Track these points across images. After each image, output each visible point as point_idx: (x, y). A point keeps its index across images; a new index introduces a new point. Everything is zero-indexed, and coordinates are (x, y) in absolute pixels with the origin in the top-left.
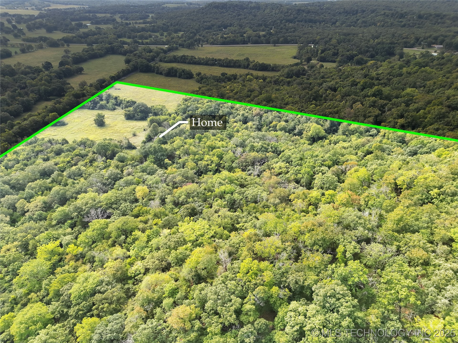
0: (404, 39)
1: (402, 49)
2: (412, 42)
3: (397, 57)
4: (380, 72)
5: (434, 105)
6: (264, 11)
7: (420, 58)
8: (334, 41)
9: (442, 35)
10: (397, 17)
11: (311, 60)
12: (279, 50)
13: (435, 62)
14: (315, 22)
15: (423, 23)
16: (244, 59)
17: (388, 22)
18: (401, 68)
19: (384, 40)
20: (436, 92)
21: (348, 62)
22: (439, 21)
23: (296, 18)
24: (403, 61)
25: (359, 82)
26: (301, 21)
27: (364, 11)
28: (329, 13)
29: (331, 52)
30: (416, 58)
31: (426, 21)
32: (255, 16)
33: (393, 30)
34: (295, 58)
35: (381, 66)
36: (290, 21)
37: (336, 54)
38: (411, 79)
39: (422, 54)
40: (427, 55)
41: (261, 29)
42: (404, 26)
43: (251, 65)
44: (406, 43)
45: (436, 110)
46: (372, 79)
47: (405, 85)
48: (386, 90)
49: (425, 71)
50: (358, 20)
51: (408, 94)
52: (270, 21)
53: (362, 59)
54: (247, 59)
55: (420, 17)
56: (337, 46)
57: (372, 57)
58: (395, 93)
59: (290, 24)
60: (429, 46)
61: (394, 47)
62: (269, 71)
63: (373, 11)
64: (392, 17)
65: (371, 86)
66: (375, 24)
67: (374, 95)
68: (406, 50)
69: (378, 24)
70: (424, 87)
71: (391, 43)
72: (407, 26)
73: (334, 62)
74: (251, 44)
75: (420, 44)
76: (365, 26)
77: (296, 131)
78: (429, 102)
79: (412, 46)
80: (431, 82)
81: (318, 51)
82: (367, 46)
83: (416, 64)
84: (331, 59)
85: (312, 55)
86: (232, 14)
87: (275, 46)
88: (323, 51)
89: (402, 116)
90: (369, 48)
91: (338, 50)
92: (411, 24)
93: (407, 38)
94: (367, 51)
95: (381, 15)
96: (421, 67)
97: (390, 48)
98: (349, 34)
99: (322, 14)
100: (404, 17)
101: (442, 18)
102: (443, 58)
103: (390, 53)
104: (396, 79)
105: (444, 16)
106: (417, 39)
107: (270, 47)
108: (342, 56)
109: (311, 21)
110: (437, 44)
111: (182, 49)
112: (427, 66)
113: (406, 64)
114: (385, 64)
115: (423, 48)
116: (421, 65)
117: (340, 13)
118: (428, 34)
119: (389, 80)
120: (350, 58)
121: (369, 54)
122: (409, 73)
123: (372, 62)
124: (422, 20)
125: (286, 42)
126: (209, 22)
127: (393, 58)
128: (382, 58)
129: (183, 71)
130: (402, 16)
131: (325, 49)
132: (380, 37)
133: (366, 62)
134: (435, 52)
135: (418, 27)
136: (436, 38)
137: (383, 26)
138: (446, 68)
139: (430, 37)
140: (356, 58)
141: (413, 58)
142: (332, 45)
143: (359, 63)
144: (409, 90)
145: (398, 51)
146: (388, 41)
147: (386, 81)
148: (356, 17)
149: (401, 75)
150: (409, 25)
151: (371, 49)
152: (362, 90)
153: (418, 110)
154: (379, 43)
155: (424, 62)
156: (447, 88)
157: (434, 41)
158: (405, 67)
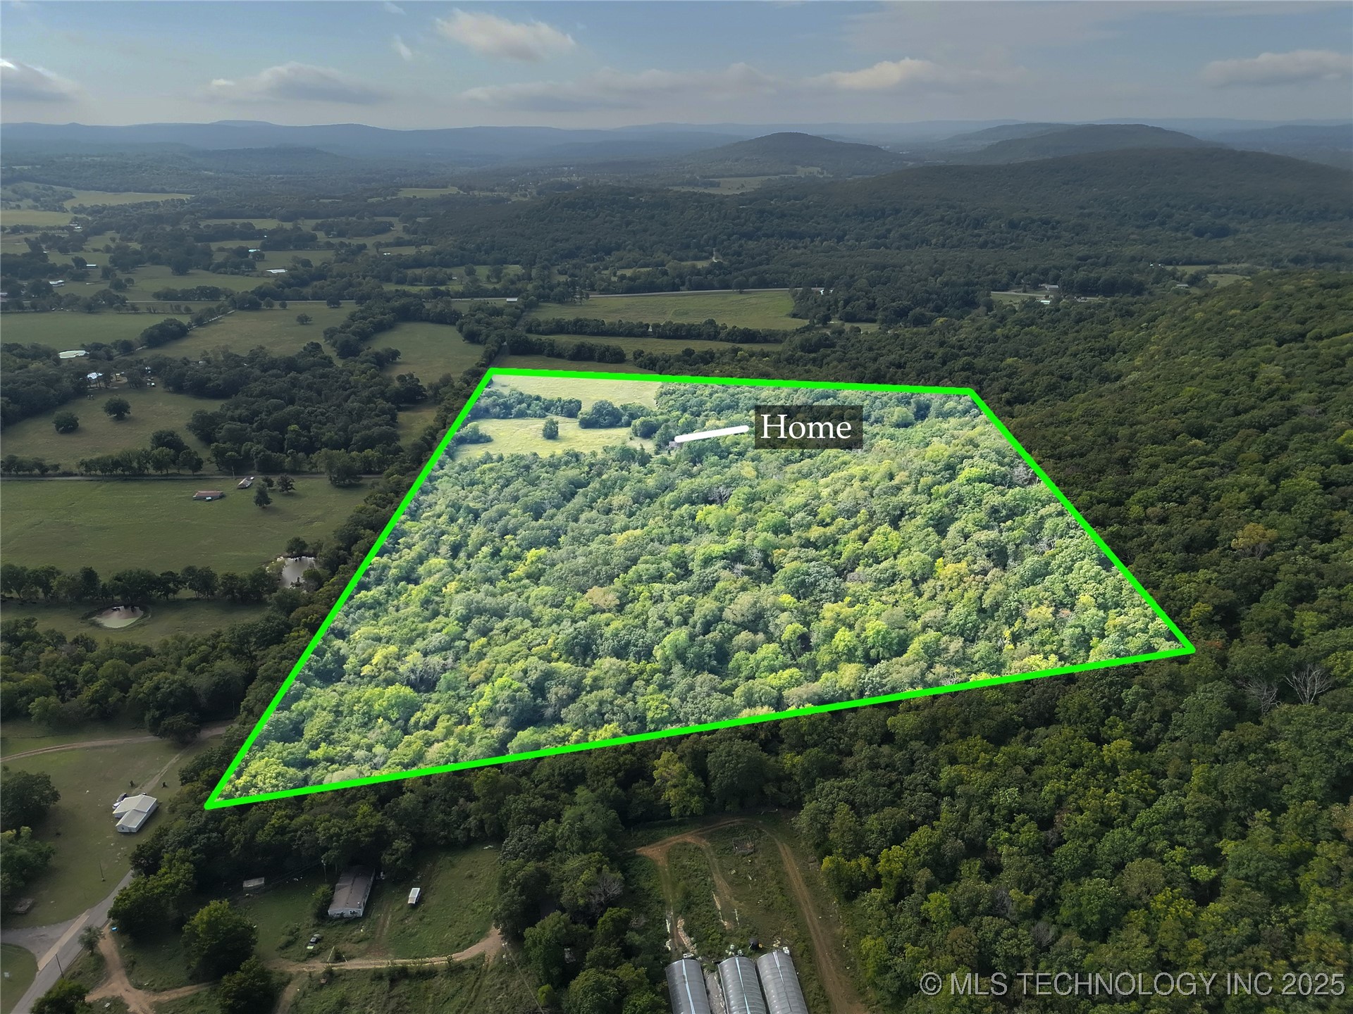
0: (989, 274)
1: (989, 295)
2: (1005, 280)
3: (982, 309)
4: (963, 336)
5: (1043, 375)
6: (682, 213)
7: (1022, 310)
8: (862, 283)
9: (1055, 267)
10: (969, 225)
11: (830, 320)
12: (753, 301)
13: (1046, 318)
14: (801, 237)
15: (1020, 238)
16: (706, 323)
17: (952, 236)
18: (993, 328)
19: (954, 278)
20: (1046, 362)
21: (898, 322)
22: (1050, 233)
23: (759, 229)
24: (995, 316)
25: (935, 354)
26: (772, 236)
27: (897, 211)
28: (825, 216)
29: (862, 303)
30: (1015, 311)
31: (1025, 233)
32: (665, 224)
33: (964, 254)
34: (794, 316)
35: (961, 327)
36: (749, 236)
37: (872, 307)
38: (1010, 346)
39: (1023, 302)
40: (1032, 305)
41: (691, 254)
42: (984, 245)
43: (723, 334)
44: (993, 281)
45: (1044, 381)
46: (953, 347)
47: (1003, 355)
48: (979, 362)
49: (1031, 333)
50: (889, 231)
51: (1009, 366)
52: (705, 236)
53: (923, 315)
54: (712, 322)
55: (1013, 225)
56: (871, 292)
57: (939, 310)
58: (991, 365)
59: (750, 242)
60: (1036, 286)
61: (973, 292)
62: (758, 342)
63: (917, 212)
64: (958, 224)
65: (956, 357)
66: (928, 243)
67: (963, 369)
68: (996, 295)
69: (934, 241)
70: (1031, 356)
71: (967, 284)
72: (990, 245)
73: (873, 321)
74: (689, 290)
75: (1019, 284)
76: (907, 247)
77: (873, 418)
78: (1036, 373)
79: (1006, 288)
80: (1039, 349)
81: (836, 302)
82: (927, 292)
83: (1016, 323)
84: (865, 317)
85: (829, 310)
86: (612, 222)
87: (741, 293)
88: (847, 303)
89: (1006, 390)
90: (930, 294)
91: (874, 300)
92: (998, 241)
93: (995, 273)
94: (928, 300)
95: (935, 221)
96: (1023, 327)
97: (967, 293)
98: (884, 267)
99: (812, 218)
100: (982, 224)
101: (1053, 228)
102: (1058, 310)
103: (969, 304)
104: (988, 347)
105: (1058, 222)
106: (1013, 275)
107: (733, 297)
108: (884, 310)
109: (792, 235)
110: (1048, 283)
111: (549, 305)
112: (1032, 324)
113: (1001, 322)
114: (966, 322)
115: (1025, 292)
116: (1023, 324)
117: (847, 216)
118: (1030, 265)
119: (979, 348)
120: (901, 314)
121: (931, 305)
122: (1007, 337)
123: (942, 320)
124: (1018, 232)
125: (763, 284)
126: (567, 240)
127: (976, 311)
128: (956, 313)
129: (607, 349)
130: (978, 224)
131: (850, 298)
132: (944, 271)
133: (931, 320)
134: (1047, 298)
135: (1012, 248)
136: (1045, 272)
137: (943, 246)
138: (1060, 326)
139: (1034, 270)
140: (911, 313)
141: (1010, 311)
142: (861, 290)
143: (919, 321)
144: (1009, 360)
145: (981, 298)
146: (962, 279)
147: (974, 350)
148: (884, 224)
149: (995, 340)
150: (994, 242)
151: (935, 296)
152: (944, 363)
153: (1023, 383)
154: (946, 284)
155: (1027, 319)
156: (1060, 355)
157: (1041, 278)
158: (998, 327)
